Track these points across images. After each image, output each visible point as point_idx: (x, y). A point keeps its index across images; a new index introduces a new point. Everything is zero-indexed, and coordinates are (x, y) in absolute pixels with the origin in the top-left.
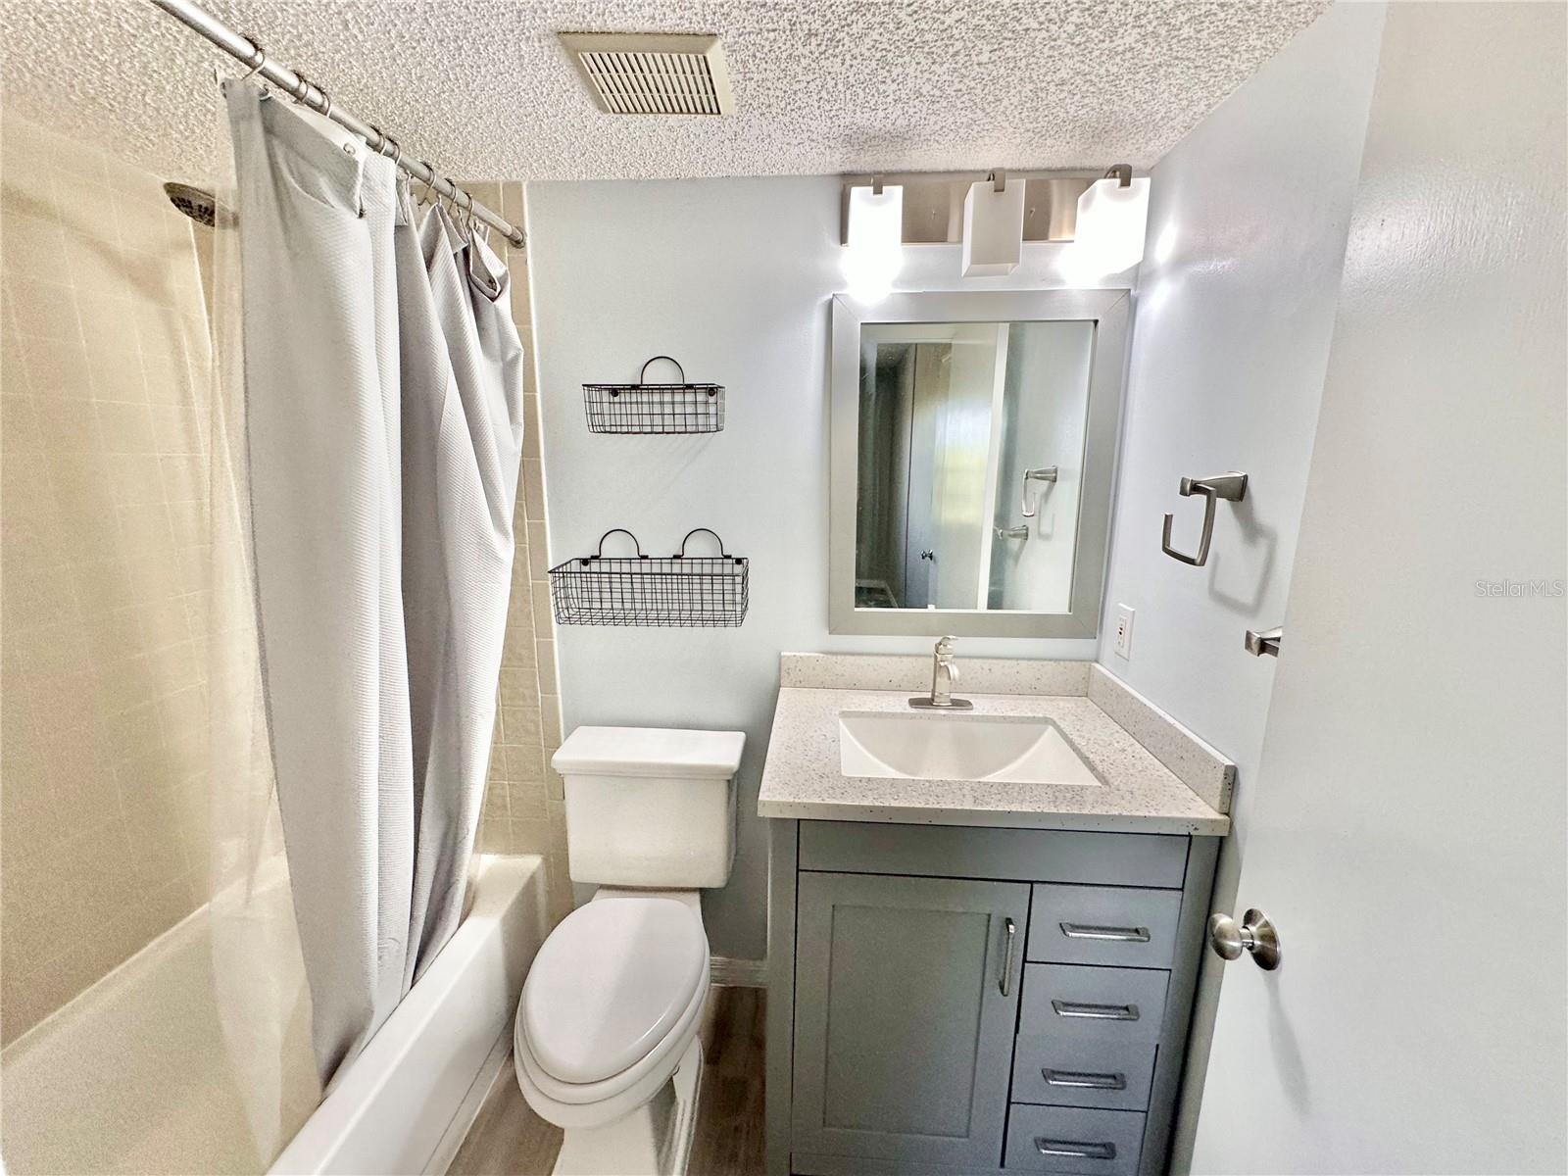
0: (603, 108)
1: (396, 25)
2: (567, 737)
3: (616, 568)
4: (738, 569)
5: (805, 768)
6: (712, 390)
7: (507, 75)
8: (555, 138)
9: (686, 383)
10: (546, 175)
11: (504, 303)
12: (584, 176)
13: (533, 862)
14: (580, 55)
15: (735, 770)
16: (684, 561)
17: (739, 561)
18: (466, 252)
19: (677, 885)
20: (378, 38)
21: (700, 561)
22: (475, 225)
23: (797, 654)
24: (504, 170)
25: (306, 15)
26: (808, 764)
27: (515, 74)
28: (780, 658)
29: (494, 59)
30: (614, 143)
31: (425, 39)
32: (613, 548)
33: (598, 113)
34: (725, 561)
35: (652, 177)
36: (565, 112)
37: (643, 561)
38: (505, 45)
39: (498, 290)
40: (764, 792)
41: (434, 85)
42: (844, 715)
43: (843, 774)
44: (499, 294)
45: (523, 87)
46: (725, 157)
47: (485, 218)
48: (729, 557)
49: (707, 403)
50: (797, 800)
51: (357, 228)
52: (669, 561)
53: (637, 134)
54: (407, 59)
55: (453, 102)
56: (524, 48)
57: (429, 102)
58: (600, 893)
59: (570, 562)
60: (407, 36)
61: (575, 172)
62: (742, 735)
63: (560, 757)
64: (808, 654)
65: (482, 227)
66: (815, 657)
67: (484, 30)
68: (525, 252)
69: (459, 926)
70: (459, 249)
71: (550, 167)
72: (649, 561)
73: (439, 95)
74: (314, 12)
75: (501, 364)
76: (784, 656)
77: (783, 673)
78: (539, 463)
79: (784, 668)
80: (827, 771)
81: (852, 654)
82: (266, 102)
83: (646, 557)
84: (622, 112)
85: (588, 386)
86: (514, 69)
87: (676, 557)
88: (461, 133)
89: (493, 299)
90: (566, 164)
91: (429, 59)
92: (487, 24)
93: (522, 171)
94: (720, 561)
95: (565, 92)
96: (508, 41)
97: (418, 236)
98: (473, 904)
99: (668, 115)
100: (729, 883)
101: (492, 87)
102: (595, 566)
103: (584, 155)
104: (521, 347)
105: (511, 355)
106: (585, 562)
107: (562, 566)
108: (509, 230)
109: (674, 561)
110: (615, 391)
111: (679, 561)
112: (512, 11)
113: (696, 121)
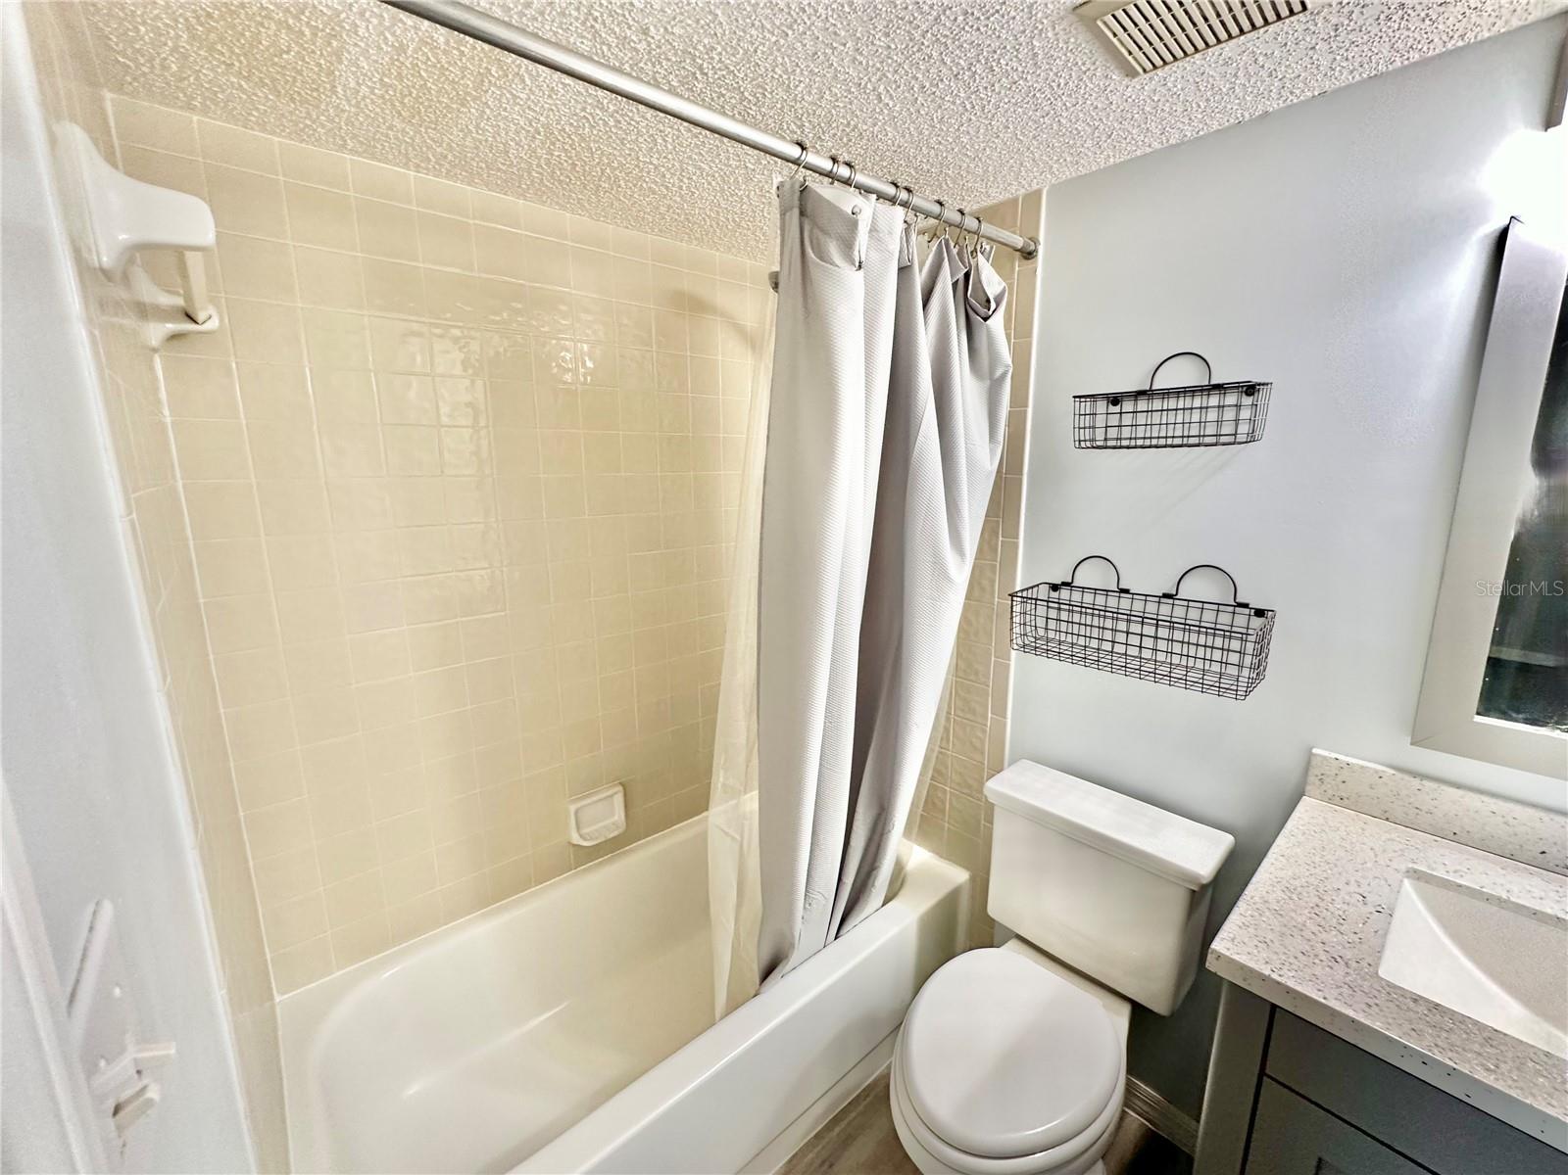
0: (1131, 73)
1: (917, 79)
2: (1009, 765)
3: (1088, 598)
4: (1257, 622)
5: (1307, 934)
6: (1250, 389)
7: (1021, 82)
8: (1076, 129)
9: (1213, 382)
10: (1068, 173)
11: (997, 323)
12: (1112, 160)
13: (960, 876)
14: (1099, 23)
15: (1205, 882)
16: (1177, 602)
17: (1260, 613)
18: (967, 276)
19: (1108, 984)
20: (905, 98)
21: (1200, 605)
22: (981, 247)
23: (1341, 757)
24: (1024, 182)
25: (851, 104)
26: (1316, 929)
27: (1029, 77)
28: (1310, 756)
29: (1007, 71)
30: (1148, 109)
31: (942, 80)
32: (1087, 577)
33: (1126, 81)
34: (1238, 610)
35: (1201, 133)
36: (1086, 96)
37: (1122, 595)
38: (1017, 50)
39: (992, 309)
40: (1223, 939)
41: (953, 122)
42: (1417, 876)
43: (1380, 973)
44: (993, 312)
45: (1039, 87)
46: (1318, 67)
47: (994, 237)
48: (1246, 606)
49: (1238, 407)
50: (1275, 976)
51: (855, 280)
52: (1157, 599)
53: (1179, 87)
54: (928, 107)
55: (971, 132)
56: (1038, 45)
57: (951, 140)
58: (1013, 944)
59: (1038, 585)
60: (928, 85)
61: (1101, 159)
62: (1227, 841)
63: (994, 786)
64: (1361, 763)
65: (988, 247)
66: (1376, 772)
67: (995, 44)
68: (1036, 262)
69: (883, 905)
70: (961, 275)
71: (1071, 162)
72: (1131, 596)
73: (958, 129)
74: (856, 98)
75: (988, 382)
76: (1315, 755)
77: (1311, 779)
78: (1021, 481)
79: (1314, 771)
80: (1348, 955)
81: (1458, 786)
82: (804, 190)
83: (1126, 591)
84: (1155, 67)
85: (1080, 397)
86: (1028, 72)
87: (1166, 596)
88: (980, 159)
89: (986, 319)
90: (1090, 154)
91: (947, 99)
92: (999, 37)
93: (1043, 177)
94: (1231, 609)
95: (1085, 73)
96: (1021, 44)
97: (919, 279)
98: (899, 890)
99: (1223, 45)
100: (1172, 1015)
101: (1006, 100)
102: (1065, 593)
103: (1110, 136)
104: (1010, 363)
105: (999, 373)
106: (1055, 587)
107: (1027, 589)
108: (1019, 242)
109: (1163, 600)
110: (1115, 400)
111: (1171, 601)
112: (1023, 10)
113: (1266, 36)
